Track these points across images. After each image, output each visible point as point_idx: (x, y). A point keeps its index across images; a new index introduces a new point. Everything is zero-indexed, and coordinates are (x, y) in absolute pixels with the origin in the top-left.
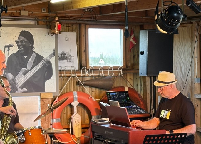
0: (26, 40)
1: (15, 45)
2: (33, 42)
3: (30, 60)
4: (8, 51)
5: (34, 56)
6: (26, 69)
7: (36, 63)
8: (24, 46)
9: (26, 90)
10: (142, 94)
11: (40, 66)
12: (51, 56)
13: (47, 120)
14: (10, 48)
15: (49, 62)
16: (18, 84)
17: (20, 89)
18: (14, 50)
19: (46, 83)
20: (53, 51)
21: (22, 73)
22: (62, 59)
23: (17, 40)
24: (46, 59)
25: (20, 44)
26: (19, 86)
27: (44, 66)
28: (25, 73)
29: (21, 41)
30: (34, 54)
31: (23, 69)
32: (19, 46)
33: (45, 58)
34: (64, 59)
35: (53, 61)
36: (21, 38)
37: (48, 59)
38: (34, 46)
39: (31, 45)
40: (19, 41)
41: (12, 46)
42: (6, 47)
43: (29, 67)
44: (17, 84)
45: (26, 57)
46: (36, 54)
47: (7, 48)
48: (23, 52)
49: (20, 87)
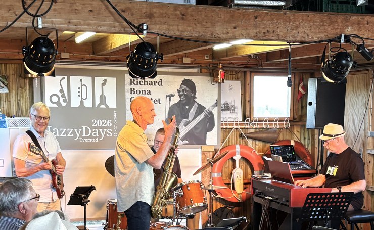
0: (188, 90)
1: (177, 94)
2: (195, 91)
3: (192, 110)
4: (170, 101)
5: (195, 106)
6: (187, 120)
7: (198, 113)
8: (186, 96)
9: (187, 142)
10: (310, 149)
11: (201, 117)
12: (213, 106)
13: (207, 174)
14: (172, 97)
15: (211, 113)
17: (181, 141)
18: (176, 99)
19: (207, 135)
20: (216, 102)
21: (183, 124)
22: (225, 110)
23: (179, 89)
25: (181, 93)
27: (206, 117)
28: (186, 125)
29: (183, 91)
30: (196, 104)
31: (184, 120)
32: (180, 96)
33: (207, 109)
34: (227, 110)
35: (215, 111)
36: (183, 87)
37: (210, 110)
39: (193, 95)
40: (181, 90)
41: (173, 96)
42: (167, 96)
43: (190, 118)
45: (187, 107)
46: (198, 104)
47: (168, 98)
48: (184, 102)
49: (181, 139)
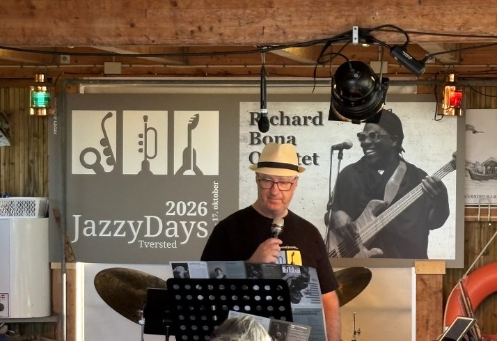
0: (383, 133)
2: (401, 137)
3: (392, 179)
4: (340, 157)
5: (401, 170)
6: (382, 202)
12: (446, 170)
14: (344, 151)
16: (361, 236)
17: (365, 250)
18: (354, 155)
19: (430, 237)
20: (451, 158)
21: (370, 211)
22: (486, 178)
24: (432, 178)
26: (363, 242)
27: (427, 194)
28: (379, 211)
29: (372, 135)
30: (402, 166)
31: (375, 202)
32: (365, 147)
33: (430, 174)
34: (492, 178)
36: (371, 128)
37: (438, 177)
38: (403, 145)
39: (394, 144)
40: (367, 134)
41: (348, 147)
43: (388, 197)
44: (359, 236)
45: (381, 172)
46: (408, 165)
47: (336, 152)
48: (374, 160)
49: (364, 245)
